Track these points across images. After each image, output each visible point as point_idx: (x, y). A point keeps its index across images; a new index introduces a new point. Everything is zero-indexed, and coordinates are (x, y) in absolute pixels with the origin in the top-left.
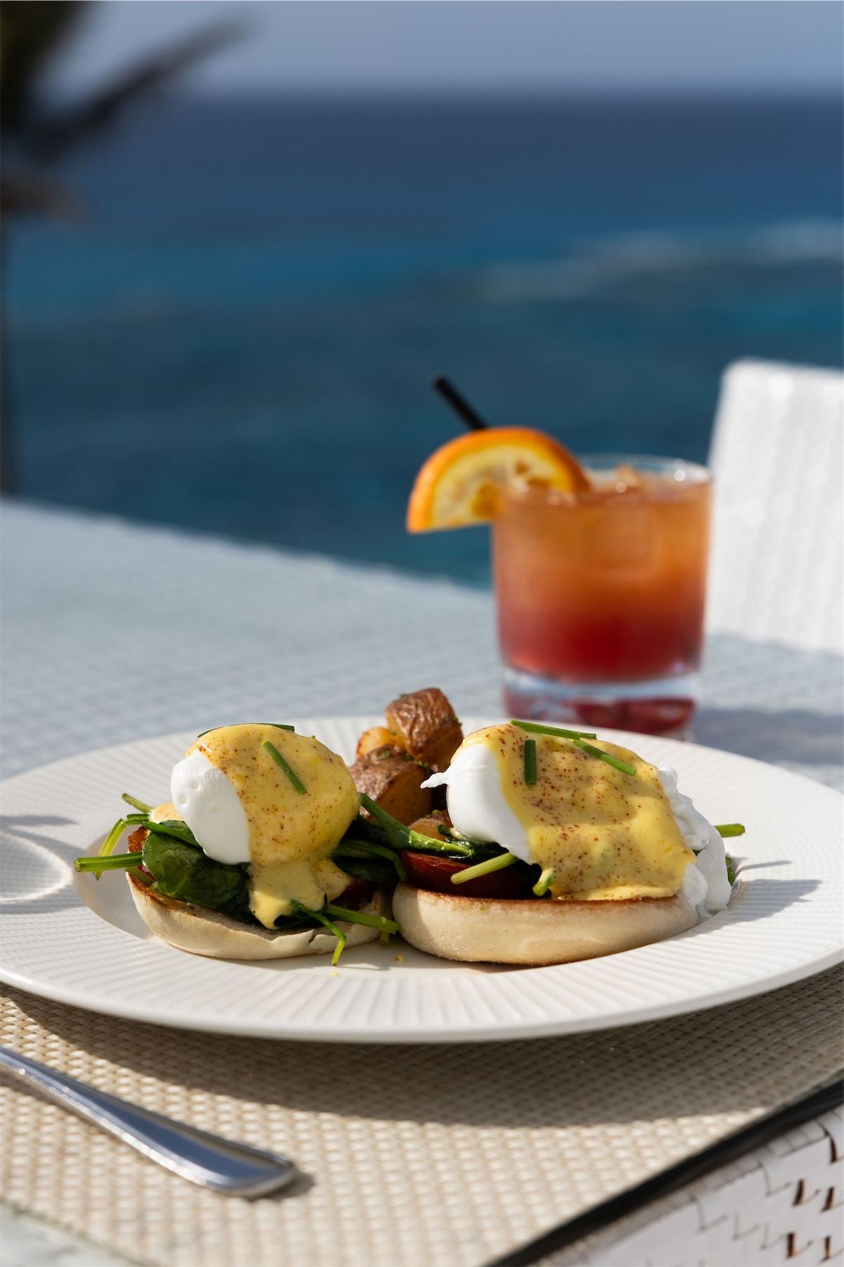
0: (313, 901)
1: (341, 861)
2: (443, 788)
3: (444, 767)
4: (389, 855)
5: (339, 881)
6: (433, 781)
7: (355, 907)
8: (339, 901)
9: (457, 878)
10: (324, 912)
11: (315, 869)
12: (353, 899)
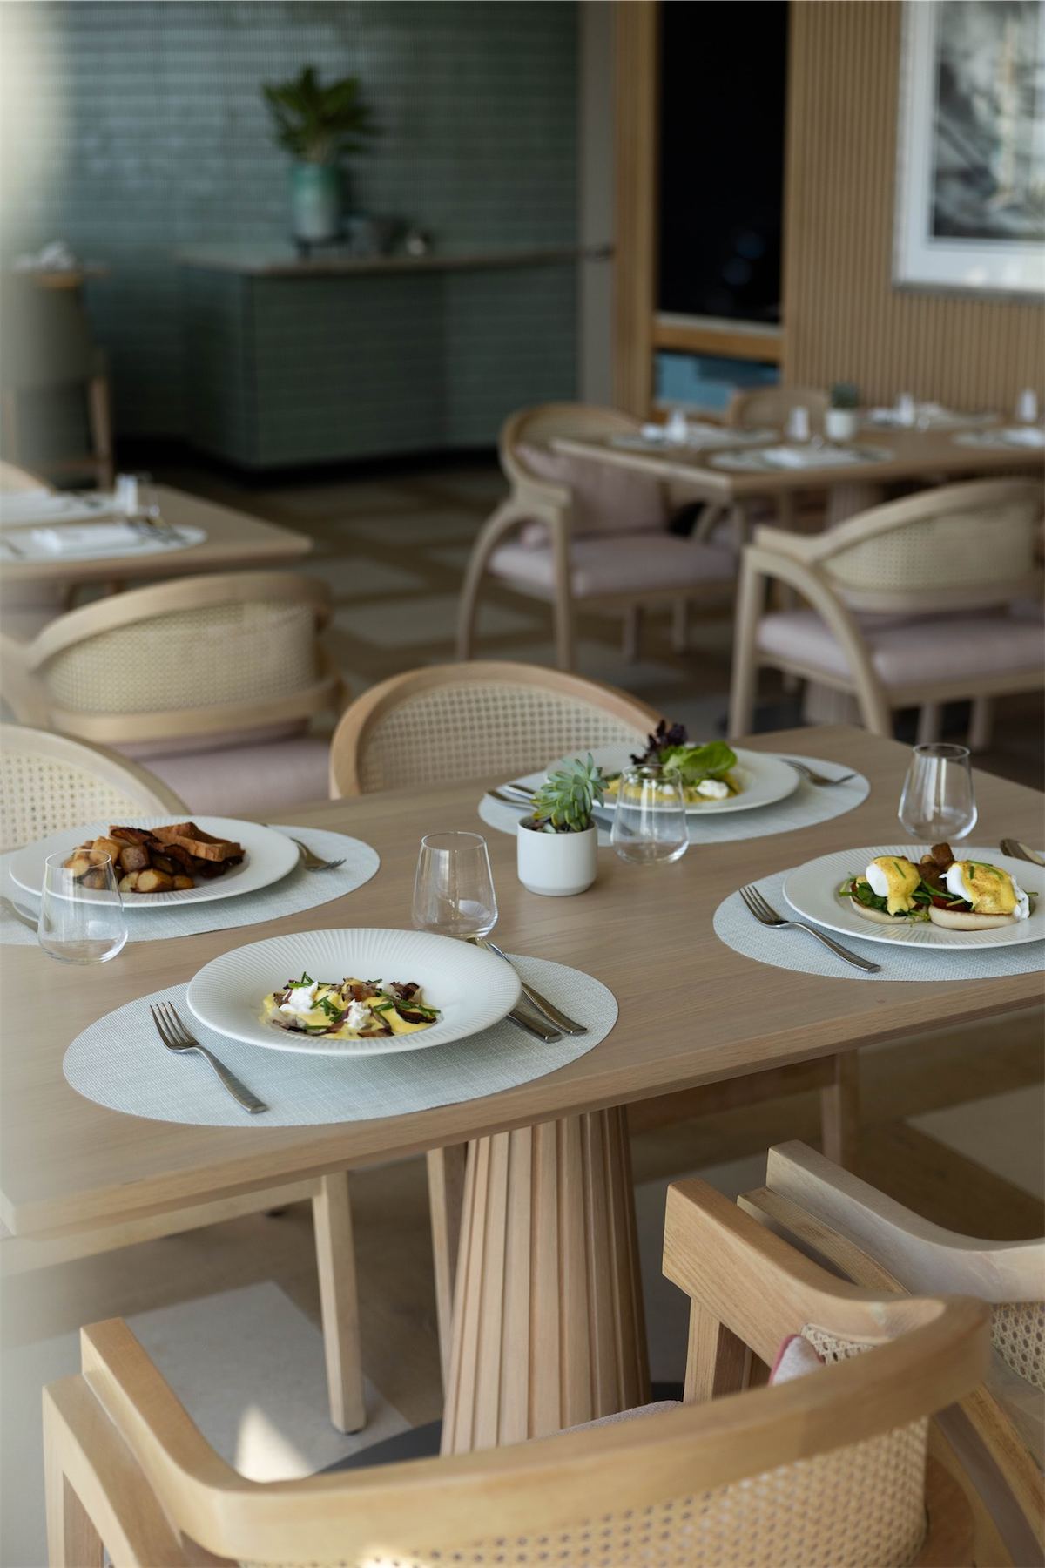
0: (906, 909)
1: (914, 897)
2: (946, 878)
3: (946, 872)
4: (929, 896)
5: (913, 903)
6: (942, 876)
7: (917, 911)
8: (913, 909)
9: (948, 905)
10: (909, 912)
11: (906, 900)
12: (917, 908)
